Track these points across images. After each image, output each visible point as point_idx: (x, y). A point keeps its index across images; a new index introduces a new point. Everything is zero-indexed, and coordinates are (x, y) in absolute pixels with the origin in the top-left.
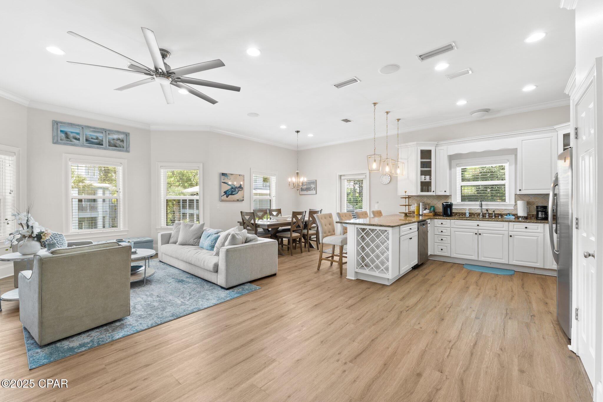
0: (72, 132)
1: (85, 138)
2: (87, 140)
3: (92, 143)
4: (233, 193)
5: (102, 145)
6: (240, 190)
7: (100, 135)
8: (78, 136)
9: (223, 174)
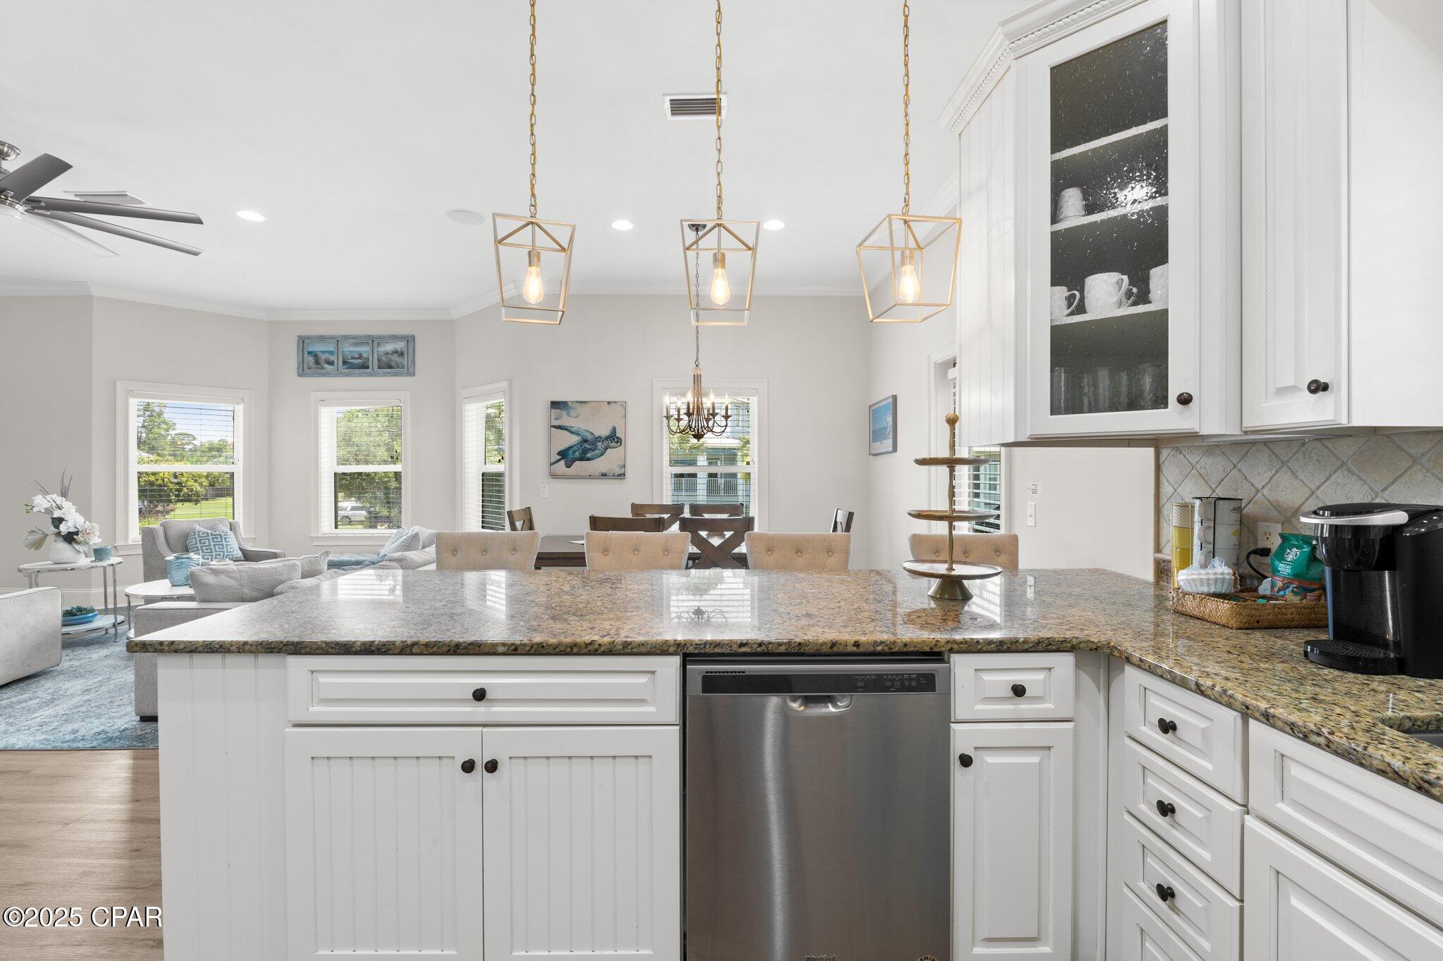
0: (323, 352)
1: (341, 360)
2: (345, 363)
3: (353, 366)
4: (589, 455)
5: (367, 367)
6: (613, 444)
7: (365, 350)
8: (332, 358)
9: (555, 405)
